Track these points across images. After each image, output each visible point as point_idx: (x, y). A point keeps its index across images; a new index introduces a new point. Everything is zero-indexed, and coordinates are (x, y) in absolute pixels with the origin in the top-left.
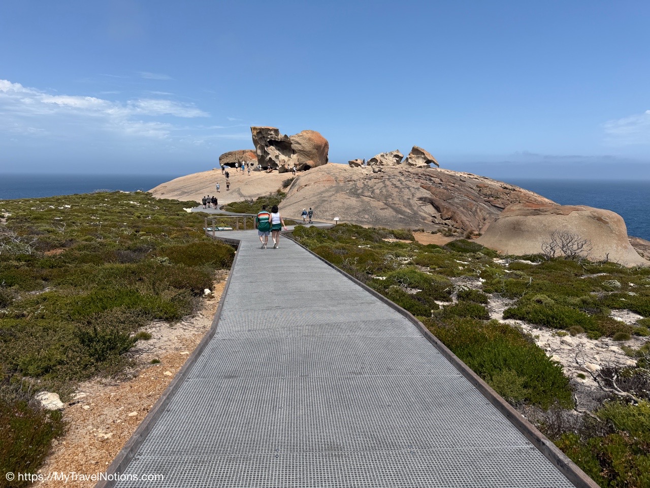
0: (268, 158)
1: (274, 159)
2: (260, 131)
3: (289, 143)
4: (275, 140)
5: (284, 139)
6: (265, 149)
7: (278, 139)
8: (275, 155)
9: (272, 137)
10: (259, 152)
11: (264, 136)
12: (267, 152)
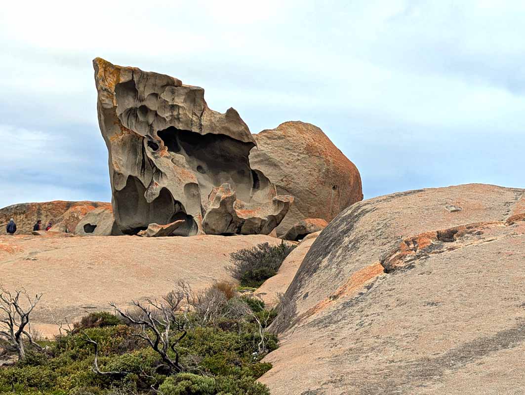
0: (156, 190)
1: (178, 194)
2: (131, 78)
3: (244, 141)
4: (188, 129)
5: (223, 128)
6: (145, 154)
7: (201, 125)
8: (184, 180)
9: (176, 117)
10: (122, 163)
11: (147, 105)
12: (155, 168)
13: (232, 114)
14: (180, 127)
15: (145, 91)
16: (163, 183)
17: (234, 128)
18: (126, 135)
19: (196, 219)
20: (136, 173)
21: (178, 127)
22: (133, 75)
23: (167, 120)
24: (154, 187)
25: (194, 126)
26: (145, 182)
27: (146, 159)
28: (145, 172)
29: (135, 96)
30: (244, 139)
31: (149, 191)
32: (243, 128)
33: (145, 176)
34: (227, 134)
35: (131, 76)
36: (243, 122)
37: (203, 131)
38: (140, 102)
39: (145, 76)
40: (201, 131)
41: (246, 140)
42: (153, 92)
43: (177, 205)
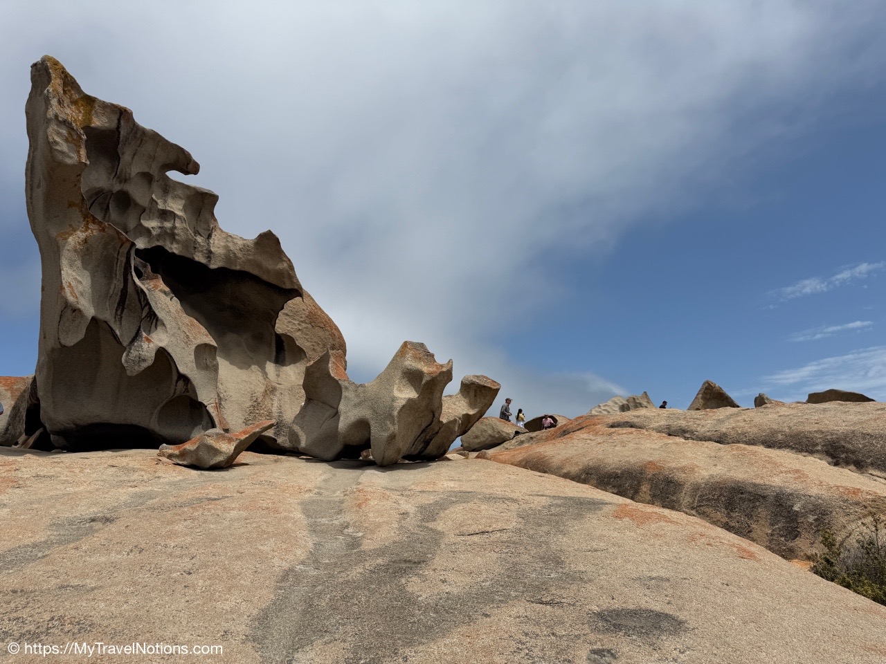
2: (114, 125)
3: (284, 287)
4: (188, 255)
5: (249, 261)
6: (129, 277)
7: (210, 252)
8: (194, 338)
9: (168, 231)
10: (80, 288)
11: (131, 192)
12: (147, 308)
13: (268, 242)
14: (175, 249)
15: (134, 165)
16: (160, 339)
17: (269, 264)
18: (95, 233)
19: (211, 409)
20: (107, 315)
21: (171, 249)
22: (119, 120)
23: (154, 233)
24: (145, 345)
25: (199, 251)
26: (122, 335)
27: (130, 289)
28: (123, 315)
29: (113, 167)
30: (284, 284)
31: (134, 353)
32: (285, 265)
33: (123, 323)
34: (255, 272)
35: (116, 121)
36: (286, 256)
37: (212, 262)
38: (120, 182)
39: (138, 135)
40: (209, 261)
41: (288, 286)
42: (146, 170)
43: (181, 383)
